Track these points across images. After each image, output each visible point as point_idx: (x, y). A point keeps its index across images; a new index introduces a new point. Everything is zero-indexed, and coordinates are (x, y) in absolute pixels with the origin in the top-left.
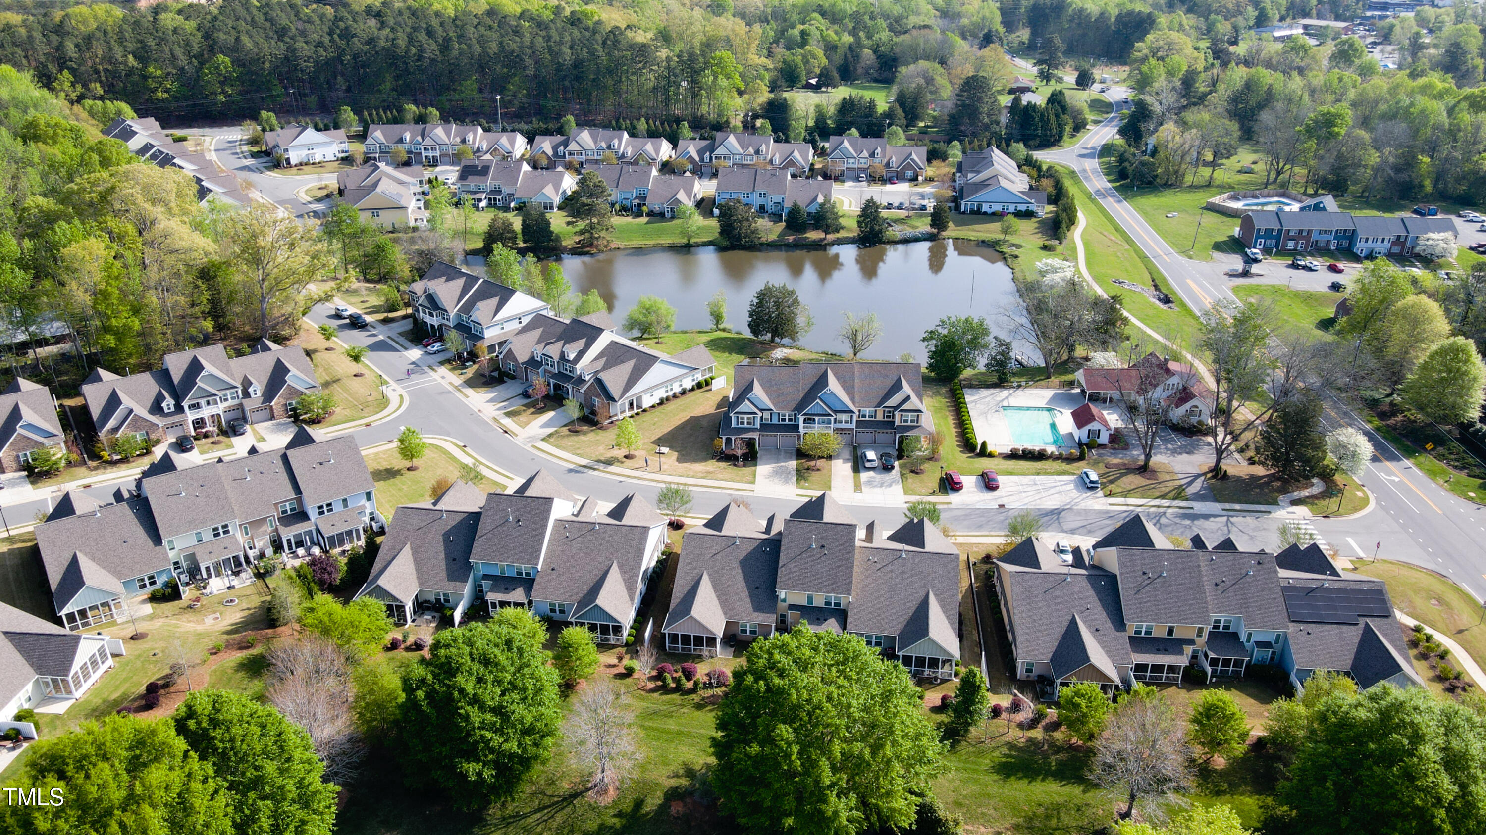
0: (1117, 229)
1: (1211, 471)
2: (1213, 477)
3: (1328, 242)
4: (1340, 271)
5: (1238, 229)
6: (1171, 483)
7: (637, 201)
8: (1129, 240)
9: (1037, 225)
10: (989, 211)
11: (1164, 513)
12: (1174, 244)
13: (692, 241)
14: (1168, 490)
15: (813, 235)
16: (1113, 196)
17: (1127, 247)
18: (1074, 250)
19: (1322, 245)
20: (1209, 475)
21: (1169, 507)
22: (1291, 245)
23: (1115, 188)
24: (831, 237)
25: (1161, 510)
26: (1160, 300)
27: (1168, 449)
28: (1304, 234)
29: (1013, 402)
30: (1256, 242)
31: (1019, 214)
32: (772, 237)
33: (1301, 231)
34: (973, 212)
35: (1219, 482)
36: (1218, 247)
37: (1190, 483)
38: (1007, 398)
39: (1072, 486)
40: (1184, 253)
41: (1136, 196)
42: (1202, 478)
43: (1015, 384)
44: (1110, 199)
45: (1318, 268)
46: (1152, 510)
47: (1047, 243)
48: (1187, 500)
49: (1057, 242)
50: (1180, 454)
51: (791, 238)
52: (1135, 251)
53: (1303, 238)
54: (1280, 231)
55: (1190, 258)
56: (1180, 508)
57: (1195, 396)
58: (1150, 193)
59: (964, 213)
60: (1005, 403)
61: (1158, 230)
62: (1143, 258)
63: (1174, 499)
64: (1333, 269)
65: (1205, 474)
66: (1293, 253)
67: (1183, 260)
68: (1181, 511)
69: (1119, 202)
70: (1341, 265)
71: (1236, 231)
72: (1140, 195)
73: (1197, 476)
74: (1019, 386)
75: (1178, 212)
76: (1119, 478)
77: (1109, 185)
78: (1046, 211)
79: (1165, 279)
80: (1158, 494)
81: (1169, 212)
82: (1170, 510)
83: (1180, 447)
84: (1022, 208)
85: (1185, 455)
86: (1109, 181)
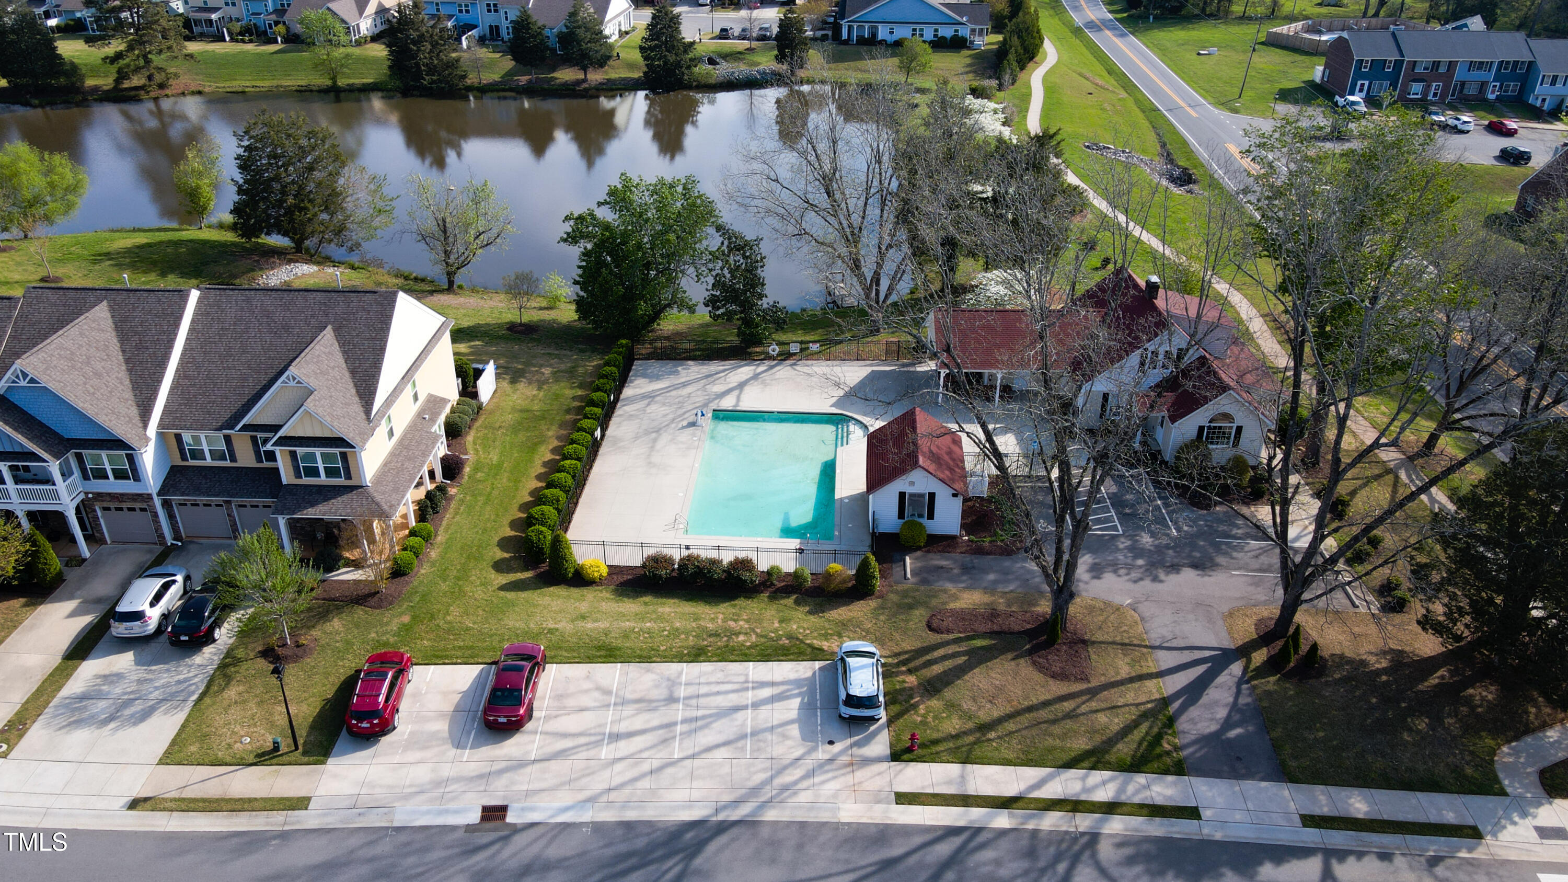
0: (1112, 71)
1: (1264, 639)
2: (1273, 665)
3: (1483, 85)
4: (1511, 133)
5: (1320, 68)
6: (1130, 695)
7: (274, 17)
8: (1127, 85)
9: (968, 61)
10: (890, 39)
11: (1094, 838)
12: (1206, 92)
13: (342, 82)
14: (1116, 723)
15: (566, 75)
16: (1113, 28)
17: (1123, 94)
18: (1026, 98)
19: (1472, 91)
20: (1259, 657)
21: (1111, 808)
22: (1416, 89)
23: (1116, 19)
24: (595, 77)
25: (1084, 822)
26: (1172, 180)
27: (1136, 551)
28: (1442, 70)
29: (752, 400)
30: (1354, 85)
31: (939, 44)
32: (491, 76)
33: (1436, 65)
34: (862, 41)
35: (1291, 689)
36: (1285, 95)
37: (1194, 691)
38: (741, 386)
39: (792, 708)
40: (1227, 105)
41: (1151, 28)
42: (1236, 668)
43: (774, 349)
44: (1108, 33)
45: (1471, 127)
46: (1051, 821)
47: (975, 84)
48: (1179, 769)
49: (994, 83)
50: (1174, 568)
51: (524, 80)
52: (1137, 102)
53: (1439, 77)
54: (1398, 64)
55: (1235, 111)
56: (1155, 811)
57: (1224, 388)
58: (1174, 24)
59: (846, 42)
60: (727, 403)
61: (1181, 71)
62: (1150, 111)
63: (1135, 766)
64: (1497, 129)
65: (1244, 651)
66: (1423, 105)
67: (1223, 115)
68: (1157, 828)
69: (1122, 35)
70: (1512, 124)
71: (1318, 72)
72: (1158, 28)
73: (1224, 658)
74: (785, 356)
75: (1220, 48)
76: (960, 672)
77: (1110, 16)
78: (989, 41)
79: (1185, 143)
80: (1081, 744)
81: (1204, 48)
82: (1116, 825)
83: (1177, 545)
84: (947, 32)
85: (1188, 575)
86: (1110, 12)
